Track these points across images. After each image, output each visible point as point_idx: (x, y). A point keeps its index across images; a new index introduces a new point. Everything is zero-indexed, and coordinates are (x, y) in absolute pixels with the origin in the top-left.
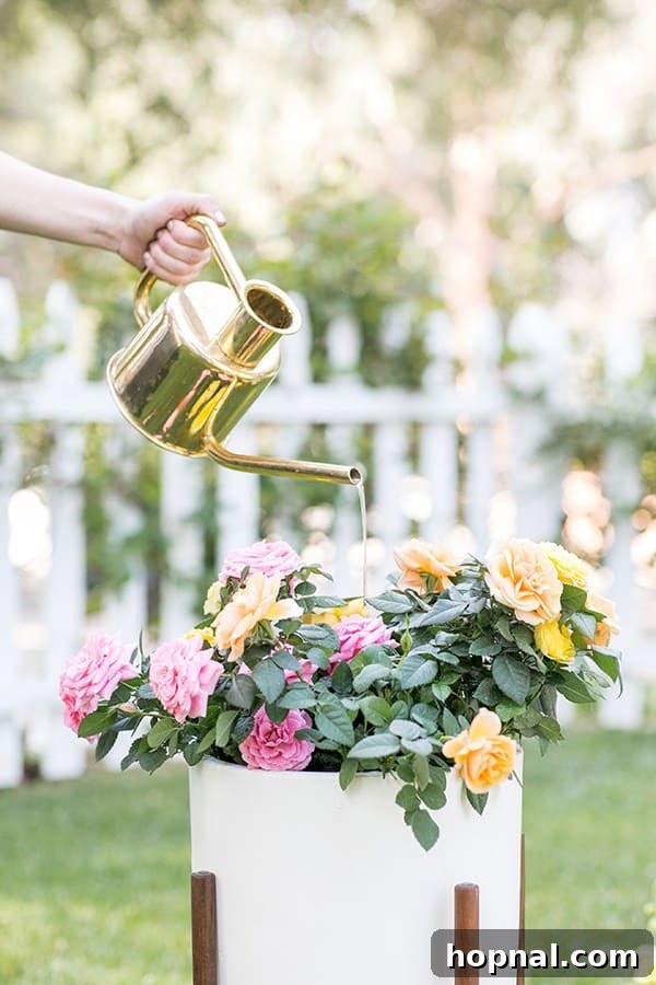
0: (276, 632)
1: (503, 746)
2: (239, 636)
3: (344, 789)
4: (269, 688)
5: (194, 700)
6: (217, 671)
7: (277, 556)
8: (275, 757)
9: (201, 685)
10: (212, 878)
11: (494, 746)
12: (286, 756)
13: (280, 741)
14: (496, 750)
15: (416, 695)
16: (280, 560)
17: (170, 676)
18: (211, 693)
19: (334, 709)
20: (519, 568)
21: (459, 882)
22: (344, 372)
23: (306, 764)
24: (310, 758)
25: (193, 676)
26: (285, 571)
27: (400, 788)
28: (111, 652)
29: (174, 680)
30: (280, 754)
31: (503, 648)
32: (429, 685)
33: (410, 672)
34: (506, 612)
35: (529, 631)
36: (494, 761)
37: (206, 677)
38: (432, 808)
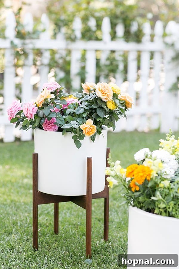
0: (50, 101)
1: (93, 127)
2: (41, 101)
3: (63, 135)
4: (46, 113)
5: (31, 115)
6: (37, 109)
7: (54, 85)
8: (50, 128)
9: (33, 112)
10: (37, 154)
11: (90, 127)
12: (52, 128)
13: (51, 125)
14: (91, 128)
15: (79, 116)
16: (55, 86)
17: (26, 109)
18: (35, 114)
19: (60, 117)
20: (103, 89)
21: (88, 157)
22: (120, 38)
23: (57, 130)
24: (57, 129)
25: (31, 110)
26: (55, 88)
27: (73, 135)
28: (17, 104)
29: (27, 111)
30: (51, 128)
31: (99, 106)
32: (82, 114)
33: (78, 111)
34: (100, 99)
35: (105, 103)
36: (90, 130)
37: (34, 110)
38: (80, 140)
